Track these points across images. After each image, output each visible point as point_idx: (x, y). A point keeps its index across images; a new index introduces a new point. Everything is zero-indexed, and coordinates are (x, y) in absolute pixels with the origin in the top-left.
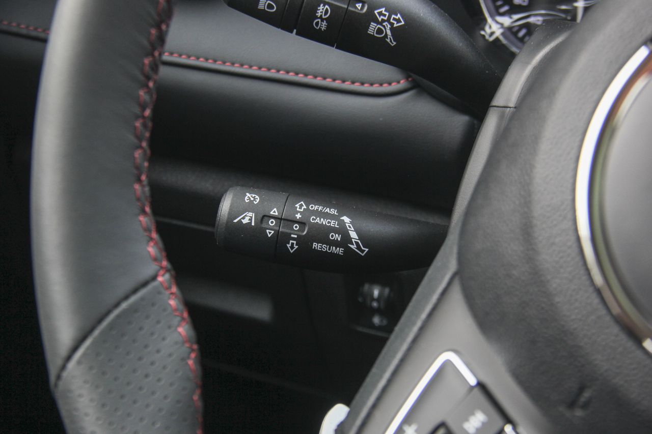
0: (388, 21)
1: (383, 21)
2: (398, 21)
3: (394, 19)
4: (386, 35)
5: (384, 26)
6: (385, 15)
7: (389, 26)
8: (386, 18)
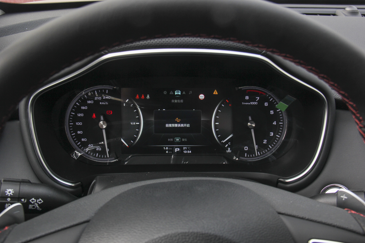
0: (36, 202)
1: (34, 203)
2: (40, 201)
3: (39, 201)
4: (37, 208)
5: (35, 205)
6: (34, 201)
7: (37, 204)
8: (35, 202)
